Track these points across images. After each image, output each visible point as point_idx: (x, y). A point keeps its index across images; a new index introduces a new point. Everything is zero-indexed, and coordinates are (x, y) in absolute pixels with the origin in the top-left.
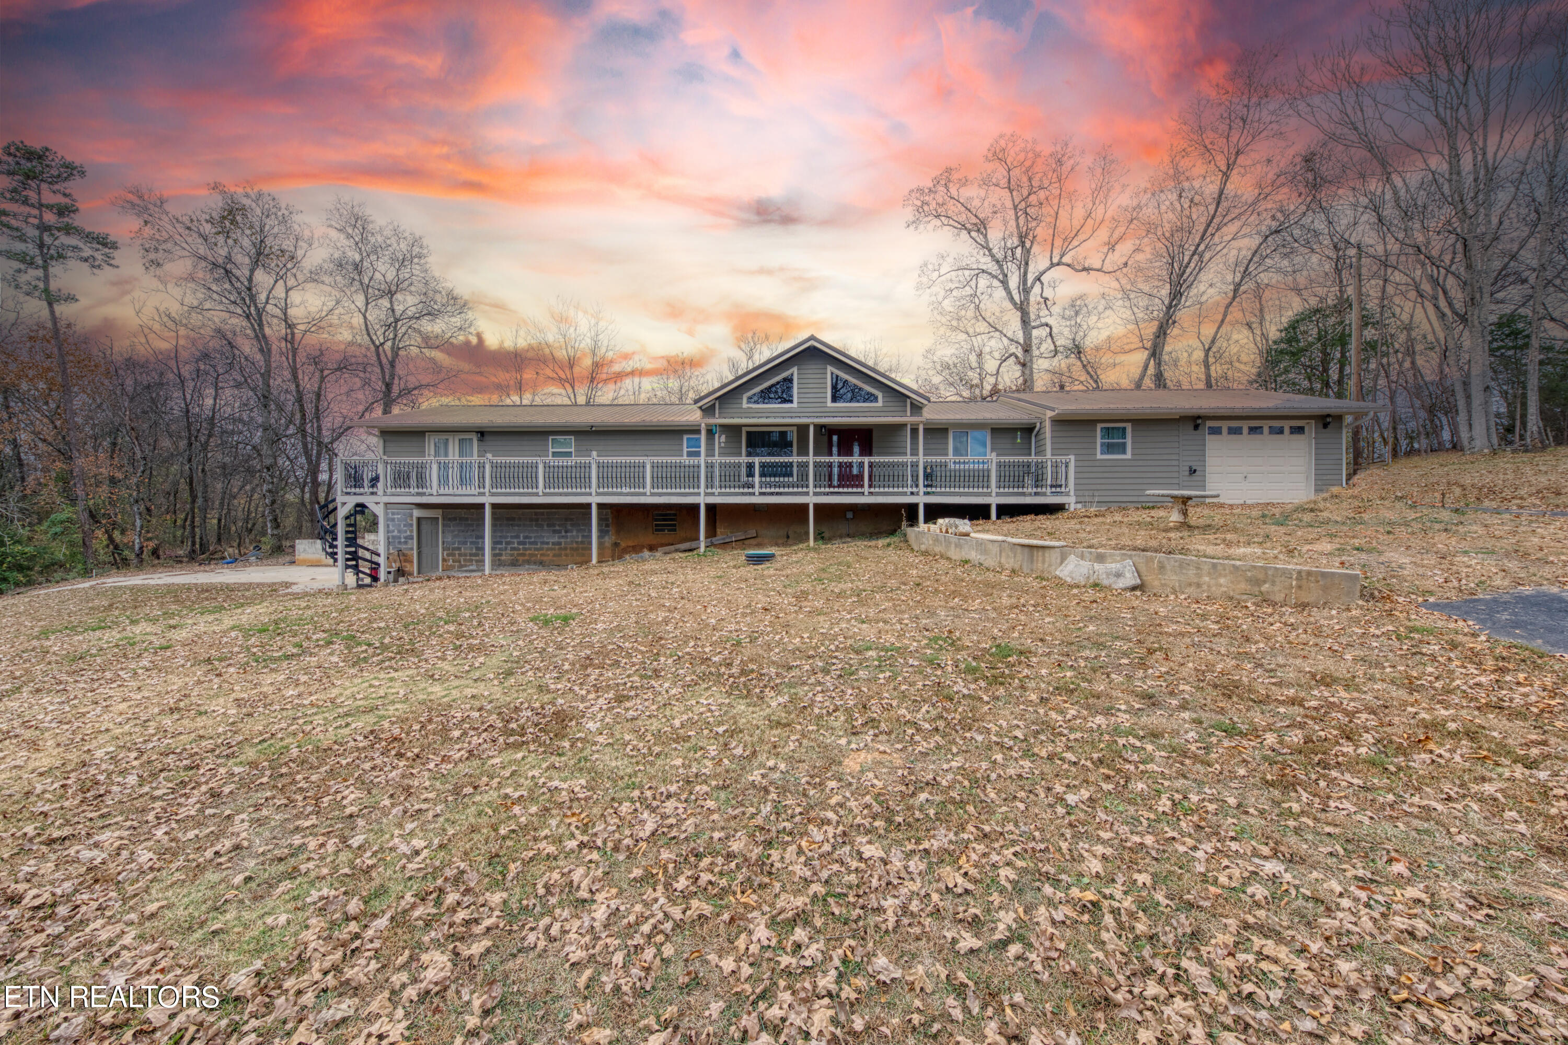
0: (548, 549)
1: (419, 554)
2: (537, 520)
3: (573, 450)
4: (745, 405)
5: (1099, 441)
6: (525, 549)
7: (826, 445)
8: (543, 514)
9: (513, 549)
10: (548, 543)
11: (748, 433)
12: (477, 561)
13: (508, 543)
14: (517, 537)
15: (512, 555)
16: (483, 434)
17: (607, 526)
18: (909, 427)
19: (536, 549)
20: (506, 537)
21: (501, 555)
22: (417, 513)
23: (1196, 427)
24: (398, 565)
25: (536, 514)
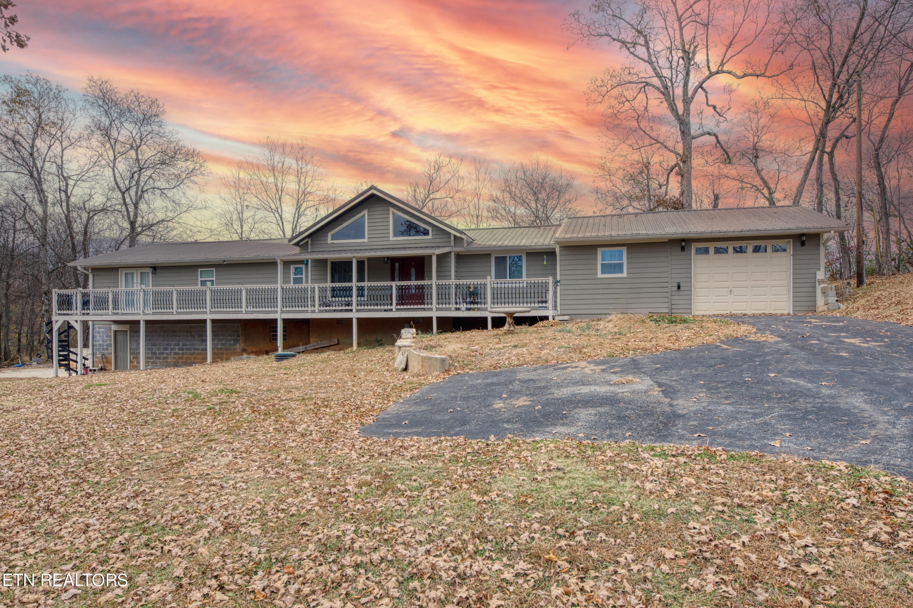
0: (198, 354)
1: (116, 357)
2: (191, 332)
3: (214, 279)
4: (330, 241)
5: (599, 262)
6: (183, 354)
7: (389, 271)
8: (195, 327)
9: (175, 354)
10: (198, 349)
11: (332, 263)
12: (152, 363)
13: (172, 349)
14: (178, 345)
15: (175, 358)
16: (155, 268)
17: (238, 336)
18: (453, 256)
19: (190, 354)
20: (171, 345)
21: (167, 358)
22: (114, 327)
23: (683, 249)
24: (102, 365)
25: (190, 327)
